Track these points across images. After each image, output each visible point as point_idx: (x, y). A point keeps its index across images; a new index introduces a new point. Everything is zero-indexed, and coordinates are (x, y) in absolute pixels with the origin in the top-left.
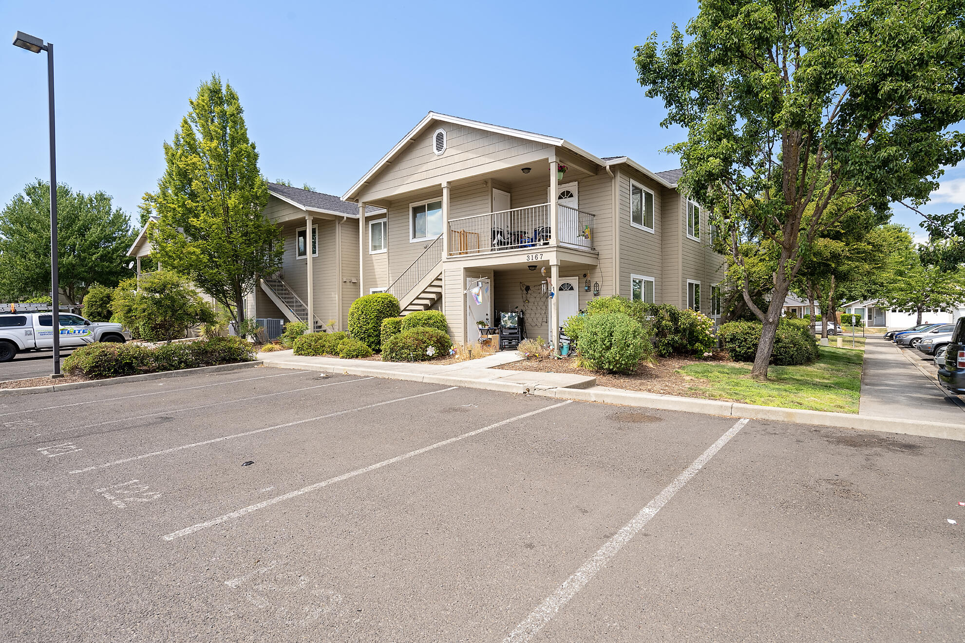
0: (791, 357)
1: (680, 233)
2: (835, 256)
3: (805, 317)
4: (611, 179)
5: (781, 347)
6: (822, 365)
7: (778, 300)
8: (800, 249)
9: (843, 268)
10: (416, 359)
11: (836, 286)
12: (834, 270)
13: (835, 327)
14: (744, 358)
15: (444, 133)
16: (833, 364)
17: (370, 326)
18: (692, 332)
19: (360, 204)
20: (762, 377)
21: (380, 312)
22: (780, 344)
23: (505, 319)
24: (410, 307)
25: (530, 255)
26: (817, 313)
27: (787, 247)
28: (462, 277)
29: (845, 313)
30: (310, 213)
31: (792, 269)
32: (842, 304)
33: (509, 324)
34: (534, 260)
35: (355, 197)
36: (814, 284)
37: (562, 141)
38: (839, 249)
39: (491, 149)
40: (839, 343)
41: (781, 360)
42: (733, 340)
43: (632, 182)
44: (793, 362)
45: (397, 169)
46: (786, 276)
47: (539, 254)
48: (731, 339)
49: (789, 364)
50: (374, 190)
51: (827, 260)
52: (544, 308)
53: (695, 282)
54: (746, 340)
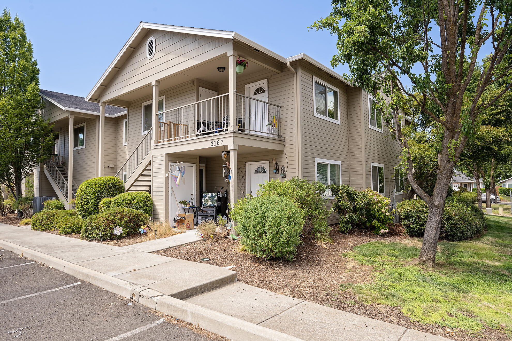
0: (462, 233)
1: (363, 124)
2: (497, 141)
3: (473, 190)
4: (293, 75)
5: (452, 224)
6: (490, 238)
7: (442, 182)
8: (463, 128)
9: (504, 152)
10: (104, 239)
11: (496, 168)
12: (496, 153)
13: (496, 197)
14: (419, 234)
15: (154, 40)
16: (499, 237)
17: (90, 205)
18: (369, 211)
19: (100, 104)
20: (430, 264)
21: (101, 193)
22: (451, 222)
23: (206, 199)
24: (132, 188)
25: (214, 141)
26: (482, 187)
27: (450, 126)
28: (164, 162)
29: (501, 187)
30: (72, 113)
31: (456, 149)
32: (499, 181)
33: (209, 203)
34: (217, 145)
35: (98, 98)
36: (479, 167)
37: (234, 34)
38: (500, 134)
39: (186, 49)
40: (501, 212)
41: (452, 236)
42: (407, 217)
43: (315, 78)
44: (463, 238)
45: (123, 73)
46: (450, 157)
47: (220, 140)
48: (406, 217)
49: (460, 239)
50: (109, 91)
51: (490, 144)
52: (243, 188)
53: (378, 165)
54: (419, 217)
